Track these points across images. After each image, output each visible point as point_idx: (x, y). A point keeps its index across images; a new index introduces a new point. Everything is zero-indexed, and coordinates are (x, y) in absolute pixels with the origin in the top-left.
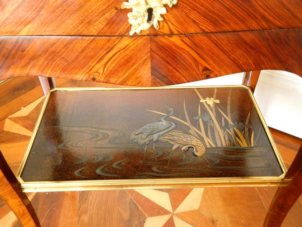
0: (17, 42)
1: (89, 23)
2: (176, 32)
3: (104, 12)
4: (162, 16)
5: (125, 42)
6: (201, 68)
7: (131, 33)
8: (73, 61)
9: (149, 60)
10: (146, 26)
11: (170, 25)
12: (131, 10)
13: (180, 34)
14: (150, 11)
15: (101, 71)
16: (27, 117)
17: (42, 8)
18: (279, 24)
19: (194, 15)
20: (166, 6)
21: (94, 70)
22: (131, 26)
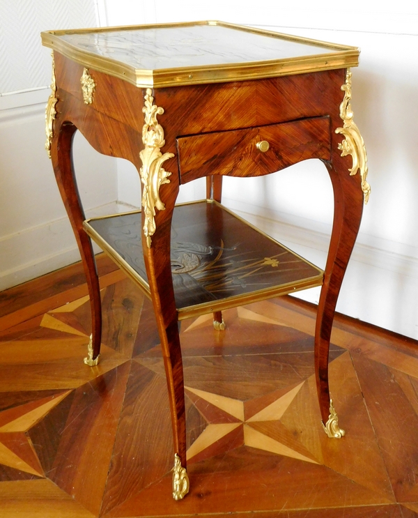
16: (71, 313)
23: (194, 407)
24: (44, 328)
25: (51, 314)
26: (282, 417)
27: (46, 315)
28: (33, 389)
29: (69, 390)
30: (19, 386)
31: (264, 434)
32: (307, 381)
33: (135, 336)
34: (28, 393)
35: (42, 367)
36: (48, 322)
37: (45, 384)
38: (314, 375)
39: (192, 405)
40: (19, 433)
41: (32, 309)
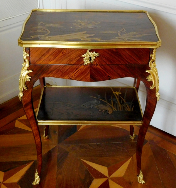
0: (47, 66)
1: (71, 61)
2: (98, 64)
3: (76, 58)
4: (94, 59)
5: (82, 67)
6: (107, 76)
7: (84, 64)
8: (64, 73)
9: (90, 73)
10: (89, 62)
11: (97, 62)
12: (84, 57)
13: (100, 65)
14: (90, 58)
15: (73, 76)
17: (57, 56)
18: (132, 63)
19: (104, 59)
20: (95, 56)
21: (71, 75)
22: (84, 62)
23: (87, 170)
24: (17, 128)
25: (19, 120)
26: (124, 175)
27: (16, 121)
28: (18, 160)
29: (32, 161)
30: (10, 159)
31: (118, 184)
32: (133, 157)
33: (57, 132)
34: (16, 163)
35: (19, 149)
36: (18, 124)
37: (22, 158)
38: (136, 154)
39: (86, 169)
40: (15, 183)
41: (10, 117)
